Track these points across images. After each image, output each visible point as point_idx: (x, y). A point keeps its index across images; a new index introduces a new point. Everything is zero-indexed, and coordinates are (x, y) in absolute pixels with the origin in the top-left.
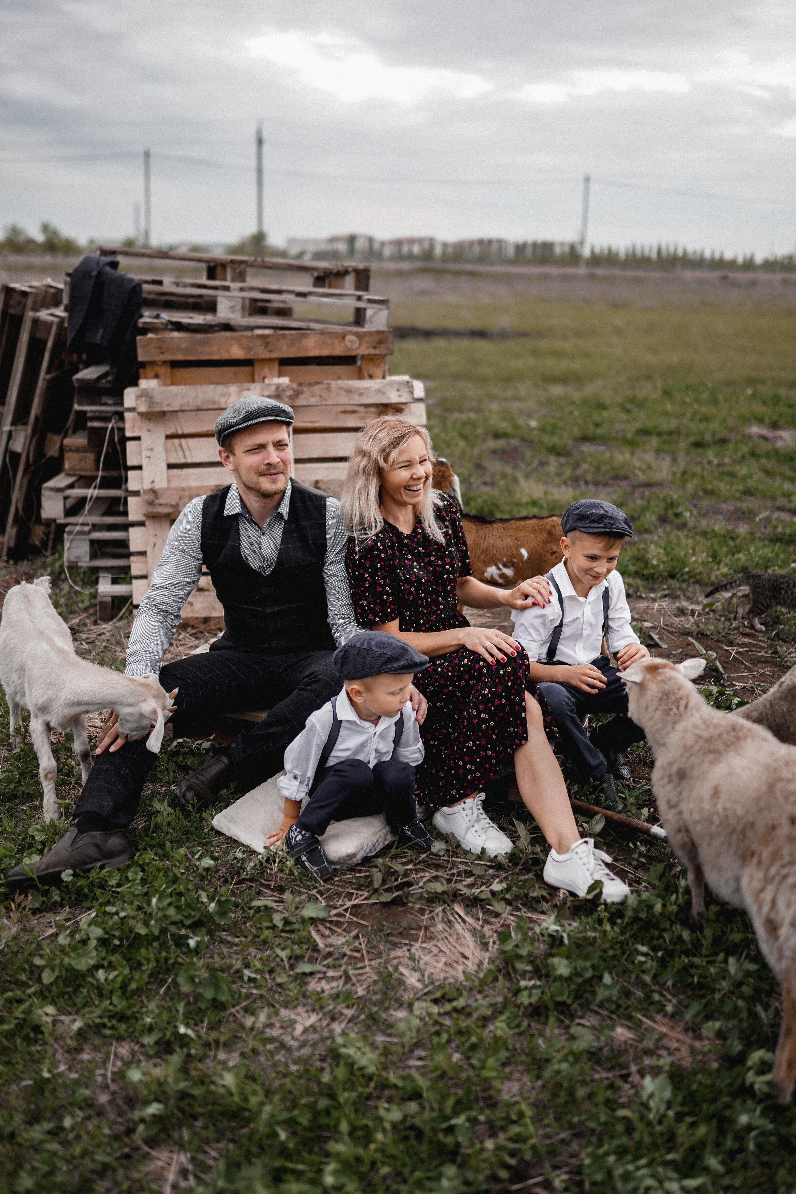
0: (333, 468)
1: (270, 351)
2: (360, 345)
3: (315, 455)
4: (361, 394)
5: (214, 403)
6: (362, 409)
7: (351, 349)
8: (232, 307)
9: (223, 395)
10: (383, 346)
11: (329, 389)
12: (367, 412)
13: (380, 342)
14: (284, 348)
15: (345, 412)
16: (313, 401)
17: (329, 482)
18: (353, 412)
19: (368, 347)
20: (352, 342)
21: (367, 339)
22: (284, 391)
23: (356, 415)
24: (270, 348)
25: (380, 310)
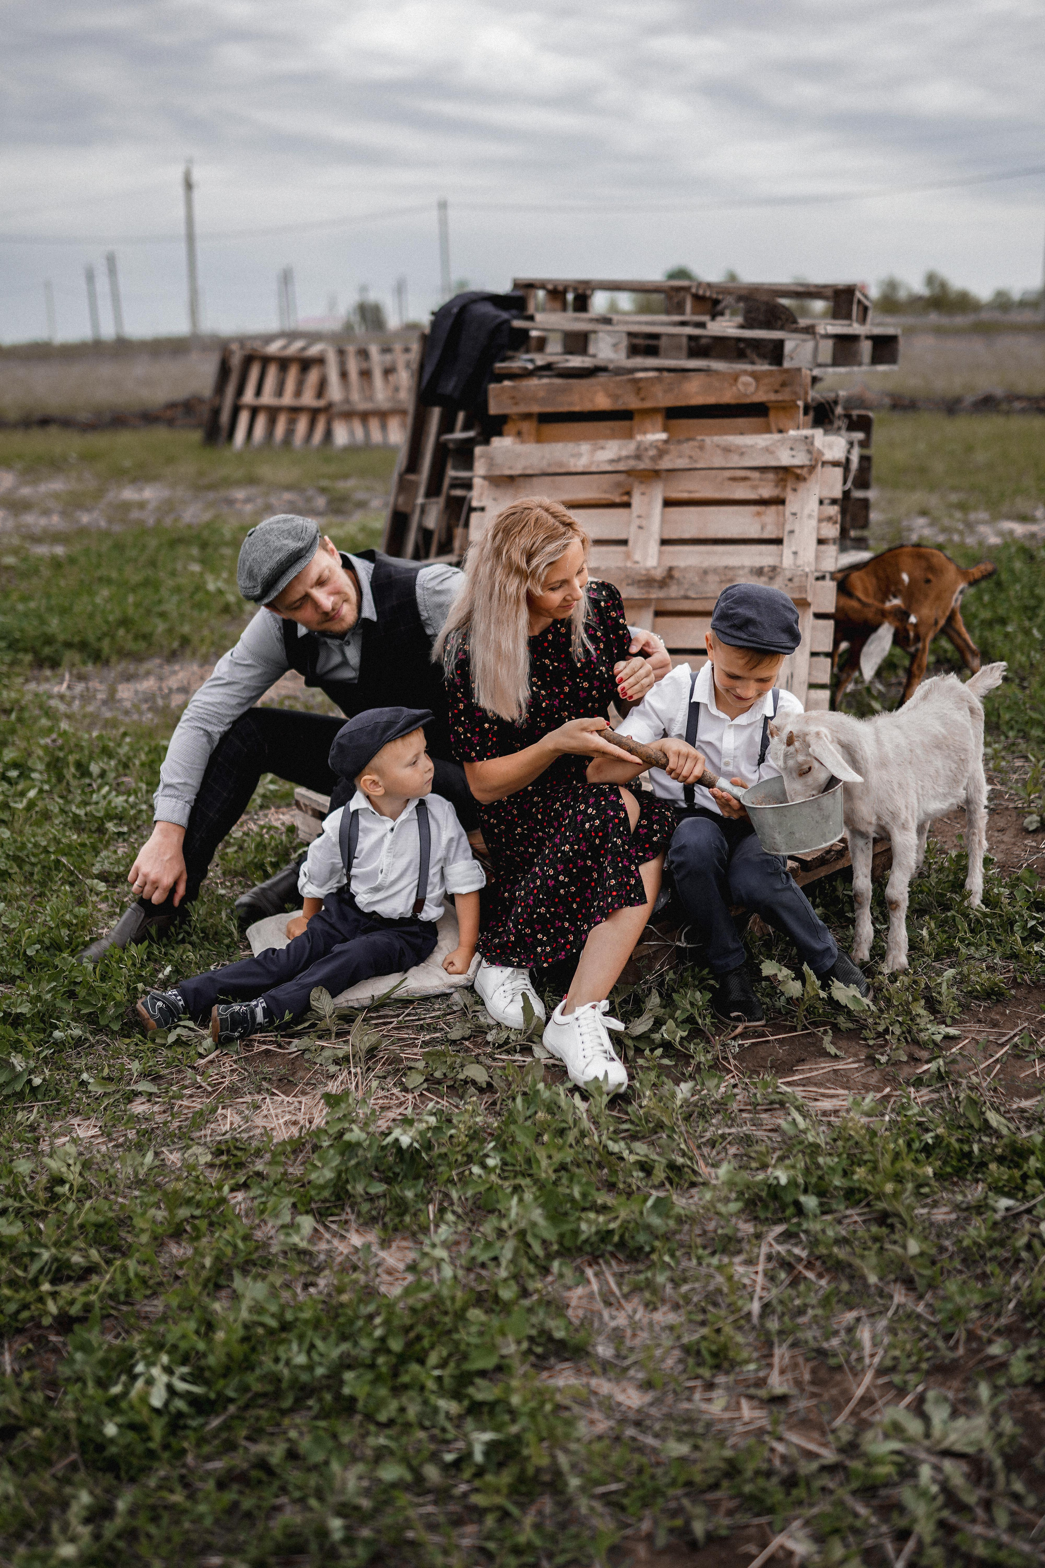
0: (708, 553)
1: (643, 399)
2: (757, 388)
3: (687, 536)
4: (742, 454)
5: (561, 464)
6: (756, 475)
7: (746, 395)
8: (615, 345)
9: (573, 456)
10: (787, 389)
11: (701, 448)
12: (761, 480)
13: (784, 385)
14: (660, 395)
15: (734, 479)
16: (681, 463)
17: (686, 569)
18: (745, 479)
19: (767, 392)
20: (746, 384)
21: (766, 381)
22: (646, 449)
23: (748, 483)
24: (642, 395)
25: (804, 341)
